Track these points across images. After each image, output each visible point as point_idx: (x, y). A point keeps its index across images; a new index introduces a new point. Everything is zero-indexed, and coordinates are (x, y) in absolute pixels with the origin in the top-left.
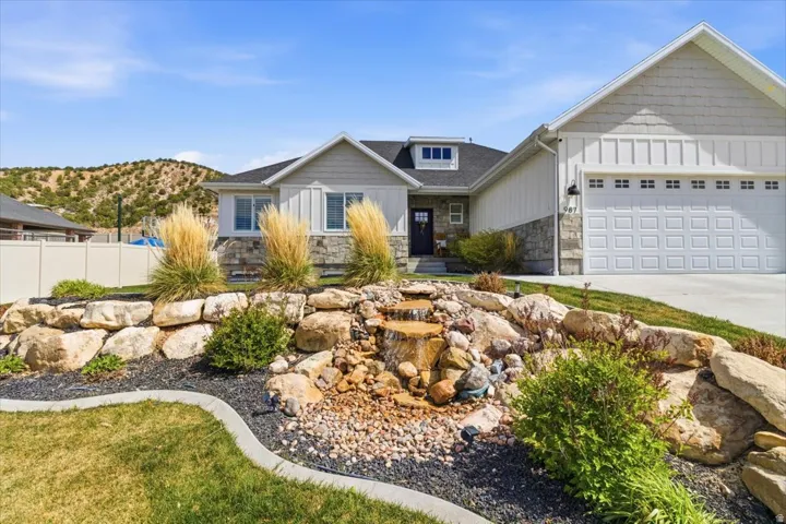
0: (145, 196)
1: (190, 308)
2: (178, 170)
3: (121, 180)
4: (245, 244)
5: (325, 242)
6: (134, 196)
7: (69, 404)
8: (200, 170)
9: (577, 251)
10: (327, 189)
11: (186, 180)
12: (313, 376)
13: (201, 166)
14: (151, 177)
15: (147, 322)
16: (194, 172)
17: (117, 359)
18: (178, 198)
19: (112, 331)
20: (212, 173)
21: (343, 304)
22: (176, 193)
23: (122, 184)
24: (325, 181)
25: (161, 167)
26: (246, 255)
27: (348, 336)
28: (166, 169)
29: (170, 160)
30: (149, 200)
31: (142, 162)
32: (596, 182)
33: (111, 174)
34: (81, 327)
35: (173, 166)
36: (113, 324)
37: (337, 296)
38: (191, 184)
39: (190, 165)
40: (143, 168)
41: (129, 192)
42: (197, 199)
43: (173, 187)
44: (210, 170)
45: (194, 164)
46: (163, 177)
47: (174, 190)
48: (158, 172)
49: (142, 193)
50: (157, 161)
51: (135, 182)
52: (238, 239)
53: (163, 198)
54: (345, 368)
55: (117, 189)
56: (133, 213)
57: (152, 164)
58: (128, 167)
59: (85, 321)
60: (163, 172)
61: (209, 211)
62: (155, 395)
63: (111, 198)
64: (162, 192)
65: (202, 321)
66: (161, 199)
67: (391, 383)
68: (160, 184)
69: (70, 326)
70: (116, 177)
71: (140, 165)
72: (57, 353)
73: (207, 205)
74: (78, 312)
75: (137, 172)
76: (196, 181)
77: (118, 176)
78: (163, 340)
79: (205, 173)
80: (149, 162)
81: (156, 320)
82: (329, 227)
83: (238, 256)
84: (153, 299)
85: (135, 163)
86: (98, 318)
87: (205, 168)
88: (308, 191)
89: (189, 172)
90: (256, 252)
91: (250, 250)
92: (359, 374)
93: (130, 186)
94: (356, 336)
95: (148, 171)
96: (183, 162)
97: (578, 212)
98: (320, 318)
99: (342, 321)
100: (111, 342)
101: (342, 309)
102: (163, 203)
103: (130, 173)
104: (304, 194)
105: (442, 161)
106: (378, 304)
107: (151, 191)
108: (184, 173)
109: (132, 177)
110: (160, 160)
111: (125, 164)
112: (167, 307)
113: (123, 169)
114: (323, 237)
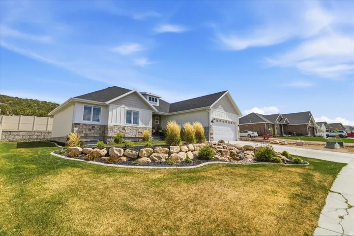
4: (88, 127)
5: (126, 128)
10: (127, 108)
24: (127, 105)
26: (88, 132)
52: (85, 124)
82: (127, 123)
83: (84, 132)
88: (120, 108)
90: (93, 131)
91: (90, 130)
104: (119, 109)
105: (154, 102)
114: (125, 126)
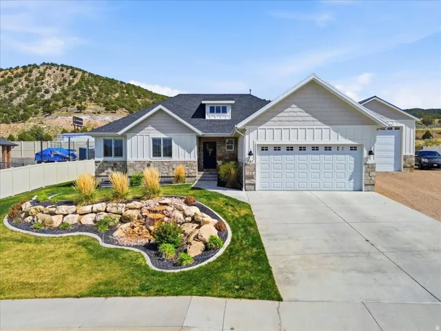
0: (34, 95)
1: (88, 208)
2: (59, 72)
3: (15, 82)
4: (109, 164)
5: (151, 164)
6: (25, 95)
7: (60, 235)
8: (76, 72)
9: (253, 180)
10: (152, 136)
11: (65, 80)
12: (124, 230)
13: (77, 69)
14: (38, 79)
15: (75, 213)
16: (71, 74)
17: (68, 224)
18: (60, 97)
19: (65, 215)
20: (86, 74)
21: (137, 207)
22: (57, 92)
23: (15, 85)
25: (45, 70)
26: (110, 171)
27: (136, 218)
28: (48, 71)
29: (52, 64)
30: (37, 98)
31: (30, 65)
32: (264, 149)
33: (6, 76)
34: (55, 214)
35: (54, 69)
36: (65, 213)
37: (135, 205)
38: (69, 84)
39: (68, 68)
40: (31, 71)
41: (21, 92)
42: (75, 98)
43: (55, 87)
44: (84, 72)
45: (71, 67)
46: (47, 78)
47: (56, 89)
48: (42, 74)
49: (31, 92)
50: (42, 65)
51: (25, 83)
52: (106, 162)
53: (48, 97)
54: (133, 227)
55: (11, 89)
56: (25, 111)
57: (38, 67)
58: (20, 70)
59: (56, 212)
60: (46, 74)
61: (85, 108)
62: (81, 233)
63: (7, 97)
64: (47, 92)
65: (92, 212)
66: (46, 98)
67: (146, 232)
68: (45, 85)
69: (52, 214)
70: (10, 80)
71: (28, 69)
72: (51, 222)
73: (83, 103)
74: (54, 209)
75: (26, 75)
76: (73, 81)
77: (12, 78)
78: (80, 218)
79: (80, 74)
80: (35, 66)
81: (78, 212)
82: (154, 156)
83: (106, 171)
84: (76, 205)
85: (24, 67)
86: (60, 212)
87: (80, 70)
88: (142, 137)
89: (67, 74)
91: (112, 168)
92: (136, 229)
93: (21, 87)
94: (139, 218)
95: (35, 73)
96: (62, 65)
97: (254, 162)
98: (129, 212)
99: (135, 213)
100: (65, 219)
101: (137, 209)
102: (47, 102)
103: (21, 76)
104: (140, 138)
105: (221, 114)
106: (148, 208)
107: (39, 90)
108: (63, 75)
109: (23, 79)
110: (44, 64)
111: (17, 68)
112: (81, 208)
113: (15, 72)
114: (151, 162)
